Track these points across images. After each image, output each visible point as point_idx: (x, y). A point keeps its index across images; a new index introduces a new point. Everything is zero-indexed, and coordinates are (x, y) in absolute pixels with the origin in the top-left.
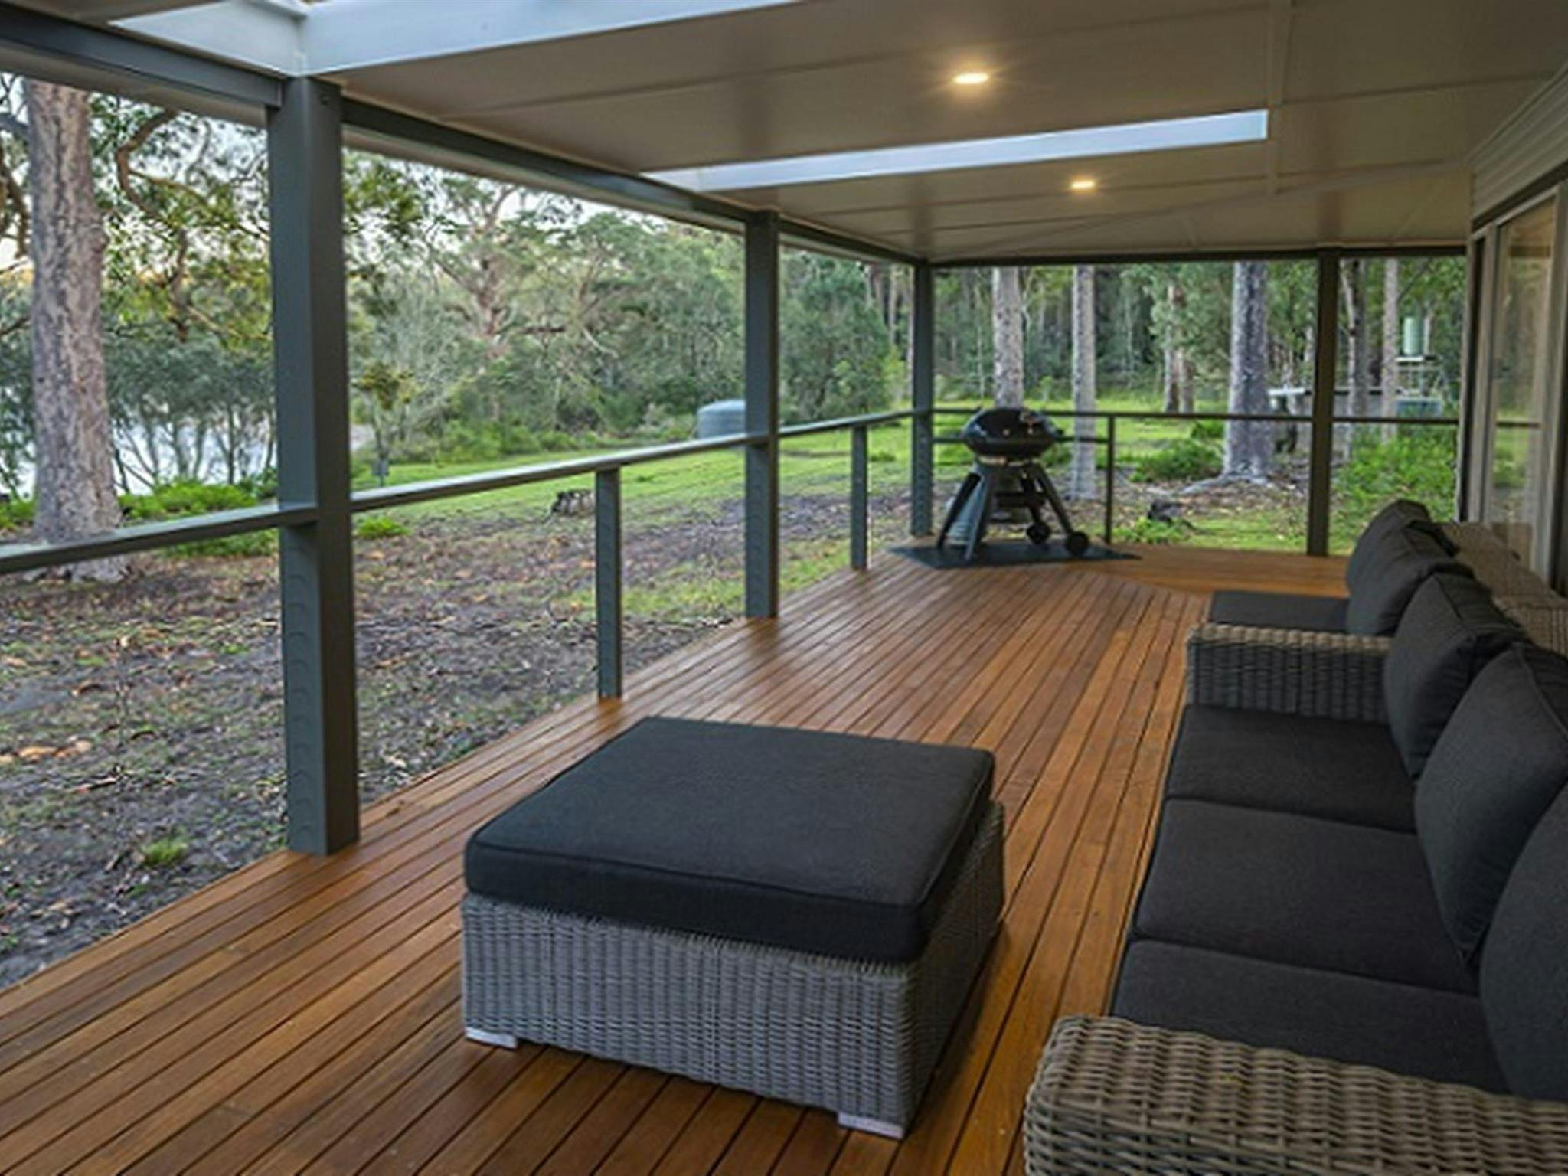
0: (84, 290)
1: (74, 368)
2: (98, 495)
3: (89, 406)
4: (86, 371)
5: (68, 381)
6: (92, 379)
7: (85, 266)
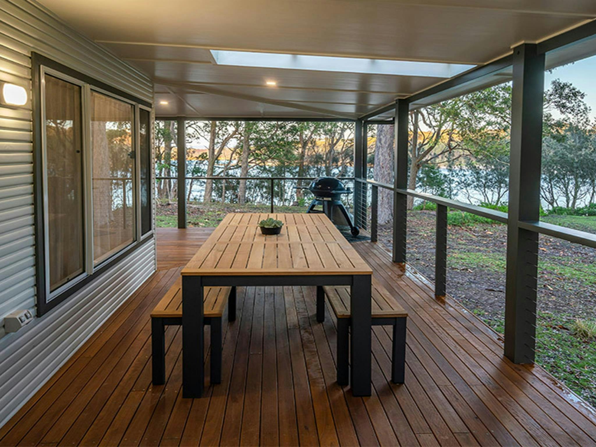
0: (386, 139)
1: (381, 160)
2: (382, 198)
3: (384, 172)
4: (384, 162)
5: (379, 165)
6: (386, 164)
7: (387, 131)
